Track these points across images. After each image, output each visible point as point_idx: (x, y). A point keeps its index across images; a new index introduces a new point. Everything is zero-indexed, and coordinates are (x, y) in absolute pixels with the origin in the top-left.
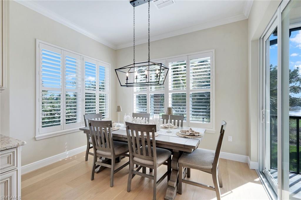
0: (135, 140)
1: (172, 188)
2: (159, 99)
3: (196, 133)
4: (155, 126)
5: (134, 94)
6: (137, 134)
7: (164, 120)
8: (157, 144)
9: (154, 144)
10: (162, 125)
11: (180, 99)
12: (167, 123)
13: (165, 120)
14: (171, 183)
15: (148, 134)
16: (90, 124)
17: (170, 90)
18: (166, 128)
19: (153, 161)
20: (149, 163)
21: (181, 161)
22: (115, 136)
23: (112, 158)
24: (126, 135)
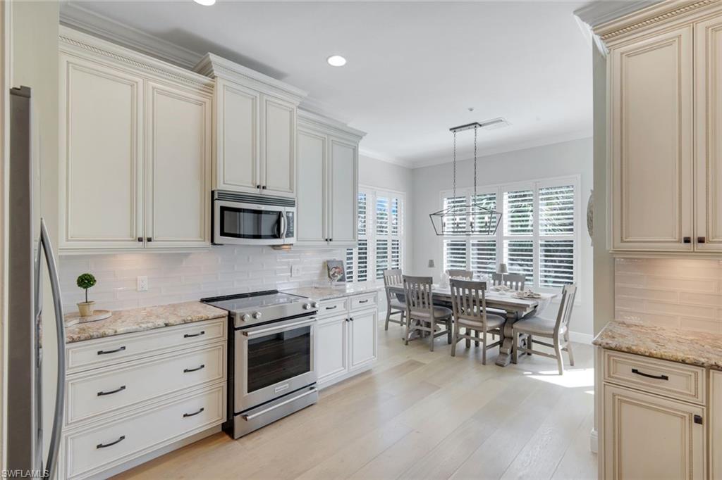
0: (461, 299)
1: (505, 354)
2: (488, 249)
3: (536, 295)
4: (485, 283)
5: (445, 241)
6: (464, 292)
7: (494, 281)
8: (487, 303)
9: (484, 303)
10: (492, 287)
11: (522, 250)
12: (500, 284)
13: (497, 282)
14: (503, 350)
15: (477, 292)
16: (405, 281)
17: (505, 235)
18: (498, 290)
19: (482, 322)
20: (479, 324)
21: (516, 326)
22: (436, 295)
23: (431, 321)
24: (450, 293)
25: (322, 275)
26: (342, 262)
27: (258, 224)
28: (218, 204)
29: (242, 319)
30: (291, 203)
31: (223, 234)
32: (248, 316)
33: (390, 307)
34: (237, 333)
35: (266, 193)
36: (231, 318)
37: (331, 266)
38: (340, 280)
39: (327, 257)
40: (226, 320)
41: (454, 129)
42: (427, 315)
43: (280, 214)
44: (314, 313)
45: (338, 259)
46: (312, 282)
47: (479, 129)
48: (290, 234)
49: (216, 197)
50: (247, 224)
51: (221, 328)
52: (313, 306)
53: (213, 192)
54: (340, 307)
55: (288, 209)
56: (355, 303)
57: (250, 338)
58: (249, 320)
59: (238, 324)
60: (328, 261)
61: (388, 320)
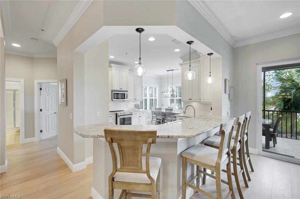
0: (168, 113)
4: (172, 109)
6: (168, 111)
15: (171, 111)
22: (162, 113)
23: (161, 119)
24: (165, 112)
25: (134, 107)
26: (139, 104)
27: (118, 96)
28: (113, 92)
29: (119, 114)
30: (127, 91)
31: (114, 98)
32: (120, 114)
33: (153, 117)
34: (118, 117)
35: (122, 90)
36: (116, 114)
37: (136, 105)
38: (138, 109)
39: (135, 103)
40: (115, 114)
41: (168, 71)
42: (161, 117)
43: (125, 94)
44: (132, 114)
45: (138, 103)
46: (132, 109)
47: (173, 71)
48: (127, 98)
49: (113, 91)
50: (120, 96)
51: (114, 116)
52: (132, 113)
53: (112, 90)
54: (138, 114)
55: (127, 93)
56: (141, 113)
57: (120, 118)
58: (120, 115)
59: (118, 115)
60: (136, 104)
61: (152, 120)
